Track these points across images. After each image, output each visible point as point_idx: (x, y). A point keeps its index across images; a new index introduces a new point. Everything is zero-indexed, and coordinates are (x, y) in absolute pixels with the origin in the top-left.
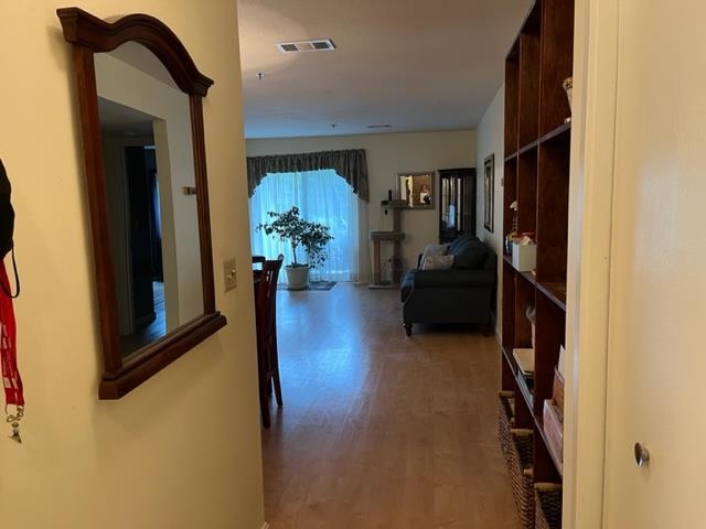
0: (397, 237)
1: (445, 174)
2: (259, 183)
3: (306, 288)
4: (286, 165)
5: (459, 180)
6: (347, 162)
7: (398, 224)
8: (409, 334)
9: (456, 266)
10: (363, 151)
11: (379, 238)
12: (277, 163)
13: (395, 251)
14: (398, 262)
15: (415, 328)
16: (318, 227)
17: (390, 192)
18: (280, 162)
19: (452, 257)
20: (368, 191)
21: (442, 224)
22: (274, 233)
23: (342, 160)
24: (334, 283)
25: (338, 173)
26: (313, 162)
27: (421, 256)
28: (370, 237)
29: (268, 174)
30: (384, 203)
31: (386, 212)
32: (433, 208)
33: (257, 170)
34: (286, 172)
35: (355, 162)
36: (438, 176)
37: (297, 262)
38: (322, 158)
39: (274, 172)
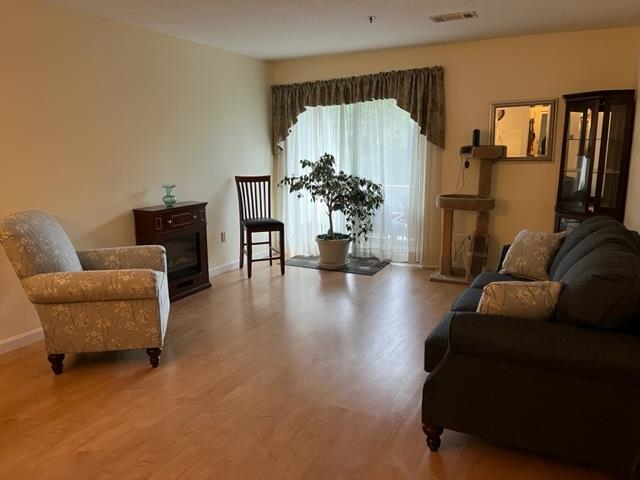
0: (483, 205)
1: (575, 102)
2: (295, 121)
4: (330, 94)
5: (601, 115)
6: (413, 87)
7: (486, 183)
8: (434, 444)
9: (559, 315)
10: (440, 70)
11: (452, 205)
12: (318, 93)
13: (478, 227)
14: (481, 242)
15: (446, 435)
16: (363, 183)
17: (477, 133)
18: (322, 90)
19: (555, 287)
20: (443, 132)
21: (564, 183)
23: (406, 84)
24: (386, 263)
25: (400, 104)
26: (366, 89)
27: (506, 248)
28: (438, 197)
29: (307, 108)
30: (466, 150)
31: (467, 165)
32: (549, 160)
33: (293, 103)
34: (330, 105)
35: (426, 87)
36: (562, 106)
37: (334, 231)
38: (378, 83)
39: (314, 105)
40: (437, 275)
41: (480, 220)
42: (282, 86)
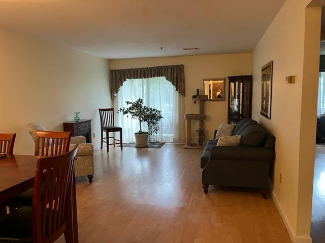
0: (202, 118)
1: (232, 79)
2: (122, 85)
3: (147, 147)
4: (137, 74)
5: (241, 83)
6: (172, 72)
7: (202, 109)
9: (242, 144)
10: (182, 66)
11: (190, 118)
12: (132, 73)
13: (200, 126)
14: (202, 133)
16: (154, 110)
17: (198, 90)
18: (134, 72)
19: (239, 137)
20: (184, 90)
21: (230, 109)
22: (129, 114)
23: (169, 71)
24: (163, 144)
25: (167, 79)
26: (153, 72)
27: (216, 131)
28: (185, 115)
29: (127, 79)
30: (194, 97)
31: (195, 102)
32: (224, 100)
33: (121, 78)
34: (137, 78)
35: (177, 72)
36: (227, 81)
37: (142, 131)
38: (158, 70)
39: (130, 78)
40: (186, 146)
41: (200, 124)
42: (116, 70)
